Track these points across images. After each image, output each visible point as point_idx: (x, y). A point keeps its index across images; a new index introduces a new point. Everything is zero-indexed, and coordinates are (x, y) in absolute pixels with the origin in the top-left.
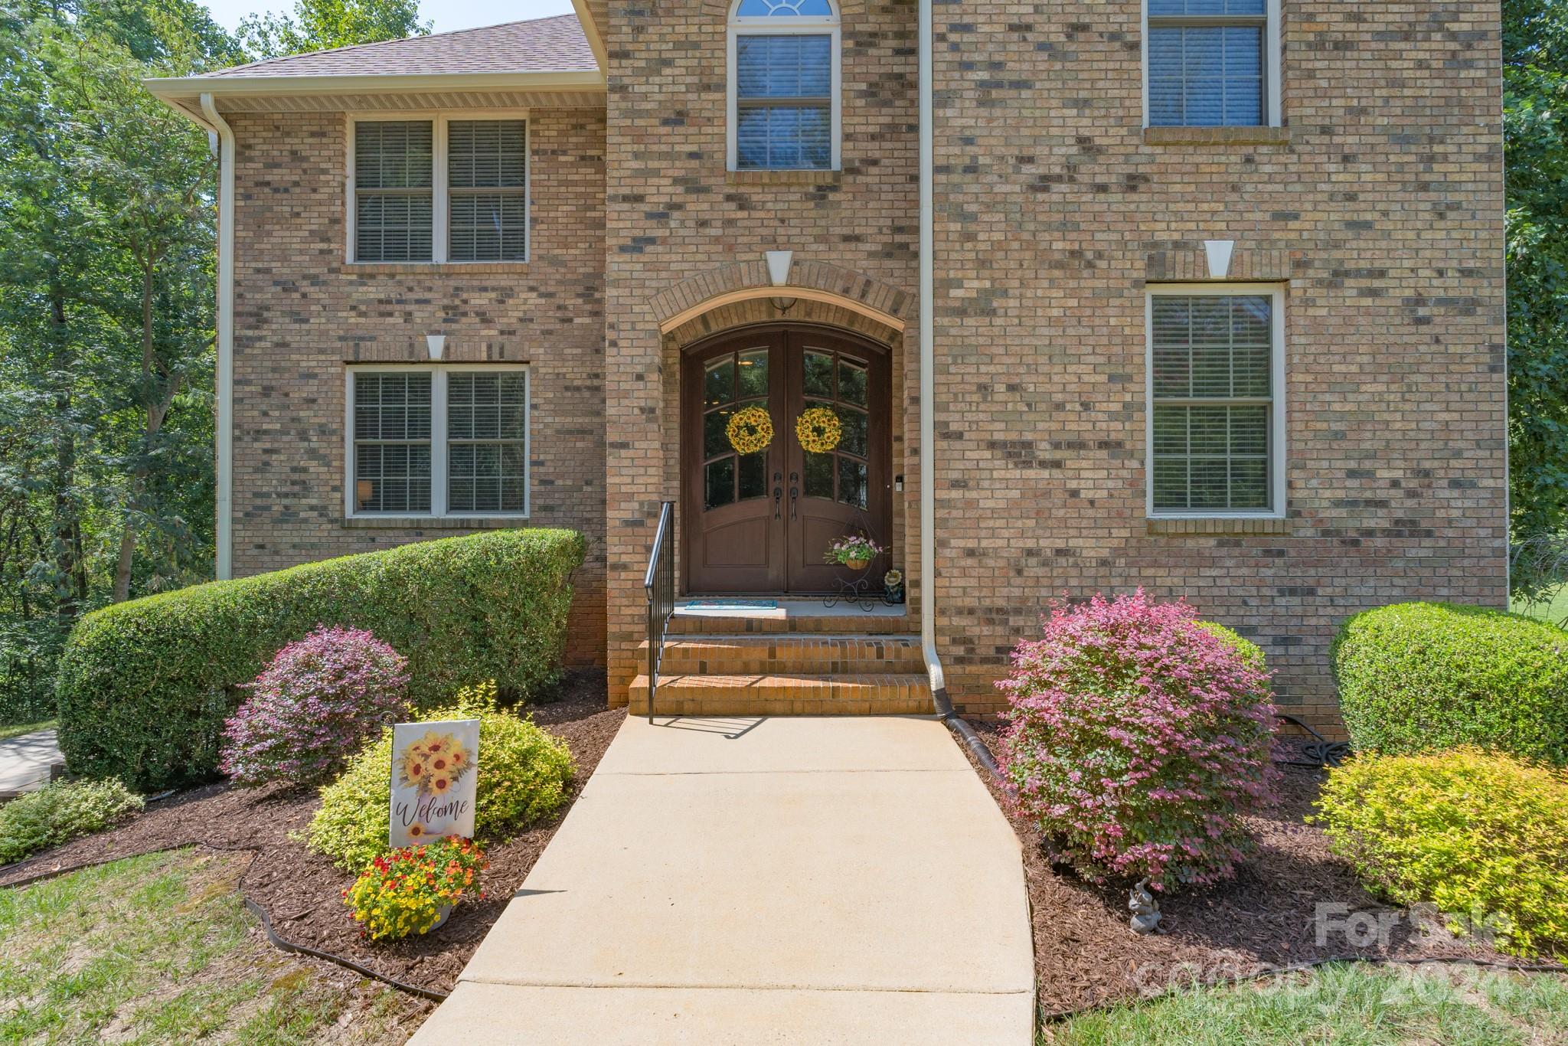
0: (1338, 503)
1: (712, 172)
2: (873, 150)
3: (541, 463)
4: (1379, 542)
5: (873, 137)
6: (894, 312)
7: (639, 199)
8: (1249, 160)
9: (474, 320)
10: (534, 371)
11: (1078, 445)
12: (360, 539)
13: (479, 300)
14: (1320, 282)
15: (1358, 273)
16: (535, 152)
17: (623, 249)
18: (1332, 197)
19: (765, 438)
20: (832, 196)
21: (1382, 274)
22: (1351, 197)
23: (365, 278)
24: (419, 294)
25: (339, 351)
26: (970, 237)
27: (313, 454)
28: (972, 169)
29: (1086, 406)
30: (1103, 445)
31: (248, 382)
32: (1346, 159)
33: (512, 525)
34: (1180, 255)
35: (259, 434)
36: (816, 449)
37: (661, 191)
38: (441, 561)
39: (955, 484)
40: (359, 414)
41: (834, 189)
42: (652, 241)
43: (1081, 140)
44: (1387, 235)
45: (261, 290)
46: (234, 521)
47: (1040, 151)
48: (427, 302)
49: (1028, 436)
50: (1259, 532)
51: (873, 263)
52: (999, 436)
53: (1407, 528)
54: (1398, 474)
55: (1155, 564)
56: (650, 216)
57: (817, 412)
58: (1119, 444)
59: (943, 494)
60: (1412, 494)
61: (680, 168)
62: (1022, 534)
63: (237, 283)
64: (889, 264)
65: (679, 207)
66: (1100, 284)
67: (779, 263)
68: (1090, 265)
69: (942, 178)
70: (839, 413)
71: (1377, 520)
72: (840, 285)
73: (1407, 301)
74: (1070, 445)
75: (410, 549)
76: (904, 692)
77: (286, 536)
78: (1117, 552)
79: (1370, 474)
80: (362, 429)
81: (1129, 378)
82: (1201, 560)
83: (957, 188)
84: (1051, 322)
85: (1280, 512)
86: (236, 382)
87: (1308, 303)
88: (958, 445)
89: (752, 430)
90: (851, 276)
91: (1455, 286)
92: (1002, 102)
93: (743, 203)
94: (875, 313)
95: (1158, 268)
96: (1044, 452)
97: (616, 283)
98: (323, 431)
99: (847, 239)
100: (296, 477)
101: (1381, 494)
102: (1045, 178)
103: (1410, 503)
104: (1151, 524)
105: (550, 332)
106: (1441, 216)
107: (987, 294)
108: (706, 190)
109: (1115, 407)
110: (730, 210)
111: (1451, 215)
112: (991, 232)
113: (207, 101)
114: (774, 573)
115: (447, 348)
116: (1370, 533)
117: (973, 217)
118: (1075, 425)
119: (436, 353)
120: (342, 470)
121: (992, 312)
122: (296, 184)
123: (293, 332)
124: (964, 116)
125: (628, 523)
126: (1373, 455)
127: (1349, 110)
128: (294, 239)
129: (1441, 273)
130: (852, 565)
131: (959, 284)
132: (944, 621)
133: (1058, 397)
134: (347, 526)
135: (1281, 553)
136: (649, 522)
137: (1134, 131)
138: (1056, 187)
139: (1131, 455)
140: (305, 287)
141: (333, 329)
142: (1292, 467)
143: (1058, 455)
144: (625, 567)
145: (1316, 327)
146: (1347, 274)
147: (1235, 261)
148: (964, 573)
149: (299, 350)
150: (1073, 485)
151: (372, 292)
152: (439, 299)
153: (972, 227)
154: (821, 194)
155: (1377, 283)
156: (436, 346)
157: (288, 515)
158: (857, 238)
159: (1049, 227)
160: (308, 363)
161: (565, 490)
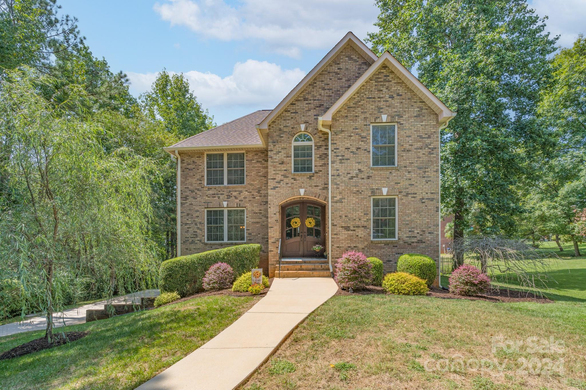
0: (407, 237)
1: (289, 174)
2: (321, 168)
3: (249, 230)
4: (415, 244)
5: (321, 166)
6: (325, 200)
7: (275, 179)
8: (391, 173)
9: (233, 198)
10: (247, 209)
11: (358, 227)
12: (209, 247)
13: (234, 194)
14: (404, 196)
15: (411, 194)
16: (247, 160)
17: (271, 189)
18: (406, 179)
19: (299, 224)
20: (312, 178)
21: (416, 194)
22: (410, 179)
23: (209, 189)
24: (221, 192)
25: (204, 205)
26: (338, 188)
27: (198, 228)
28: (338, 175)
29: (360, 219)
30: (363, 227)
31: (184, 213)
32: (409, 172)
33: (242, 244)
34: (377, 191)
35: (186, 224)
36: (309, 226)
37: (279, 177)
38: (236, 251)
39: (335, 234)
40: (208, 219)
41: (313, 176)
42: (277, 187)
43: (359, 170)
44: (417, 186)
45: (186, 192)
46: (181, 243)
47: (351, 172)
48: (223, 194)
49: (349, 225)
50: (392, 242)
51: (320, 191)
52: (343, 225)
53: (420, 241)
54: (419, 231)
55: (373, 249)
56: (277, 182)
57: (310, 219)
58: (366, 226)
59: (333, 236)
60: (421, 235)
61: (283, 173)
62: (348, 243)
63: (181, 191)
64: (324, 191)
65: (282, 180)
66: (362, 196)
67: (302, 191)
68: (361, 193)
69: (333, 177)
70: (315, 218)
71: (415, 240)
72: (314, 195)
73: (420, 199)
74: (357, 227)
75: (229, 248)
76: (325, 273)
77: (192, 246)
78: (366, 247)
79: (413, 231)
80: (209, 222)
81: (368, 214)
82: (381, 248)
83: (335, 179)
84: (353, 204)
85: (397, 239)
86: (181, 213)
87: (402, 199)
88: (336, 227)
89: (296, 223)
90: (316, 193)
91: (430, 196)
92: (344, 163)
93: (295, 179)
94: (321, 200)
95: (373, 193)
96: (352, 228)
97: (270, 196)
98: (200, 223)
99: (315, 186)
100: (194, 233)
101: (415, 235)
102: (352, 177)
103: (421, 237)
104: (372, 241)
105: (250, 201)
106: (427, 183)
107: (341, 199)
108: (288, 177)
109: (365, 220)
110: (292, 181)
111: (429, 182)
112: (342, 187)
113: (177, 152)
114: (301, 253)
115: (228, 204)
116: (413, 242)
117: (339, 184)
118: (358, 223)
119: (225, 206)
120: (204, 232)
121: (342, 202)
122: (194, 168)
123: (194, 202)
124: (337, 165)
125: (273, 242)
126: (414, 228)
127: (410, 163)
128: (194, 181)
129: (427, 193)
130: (317, 251)
131: (336, 197)
132: (333, 260)
133: (354, 218)
134: (206, 244)
135: (396, 246)
136: (277, 242)
137: (369, 168)
138: (354, 178)
139: (368, 228)
140: (196, 191)
141: (203, 201)
142: (399, 230)
143: (354, 229)
144: (272, 251)
145: (403, 204)
146: (409, 194)
147: (388, 192)
148: (337, 251)
149: (195, 205)
150: (357, 234)
151: (211, 192)
152: (226, 193)
153: (338, 186)
154: (310, 177)
155: (415, 196)
156: (225, 204)
157: (193, 242)
158: (317, 186)
159: (353, 186)
160: (197, 208)
161: (254, 236)
